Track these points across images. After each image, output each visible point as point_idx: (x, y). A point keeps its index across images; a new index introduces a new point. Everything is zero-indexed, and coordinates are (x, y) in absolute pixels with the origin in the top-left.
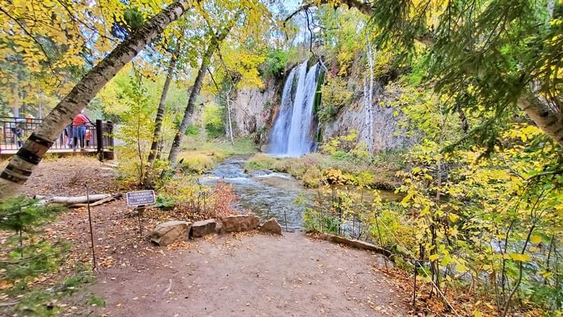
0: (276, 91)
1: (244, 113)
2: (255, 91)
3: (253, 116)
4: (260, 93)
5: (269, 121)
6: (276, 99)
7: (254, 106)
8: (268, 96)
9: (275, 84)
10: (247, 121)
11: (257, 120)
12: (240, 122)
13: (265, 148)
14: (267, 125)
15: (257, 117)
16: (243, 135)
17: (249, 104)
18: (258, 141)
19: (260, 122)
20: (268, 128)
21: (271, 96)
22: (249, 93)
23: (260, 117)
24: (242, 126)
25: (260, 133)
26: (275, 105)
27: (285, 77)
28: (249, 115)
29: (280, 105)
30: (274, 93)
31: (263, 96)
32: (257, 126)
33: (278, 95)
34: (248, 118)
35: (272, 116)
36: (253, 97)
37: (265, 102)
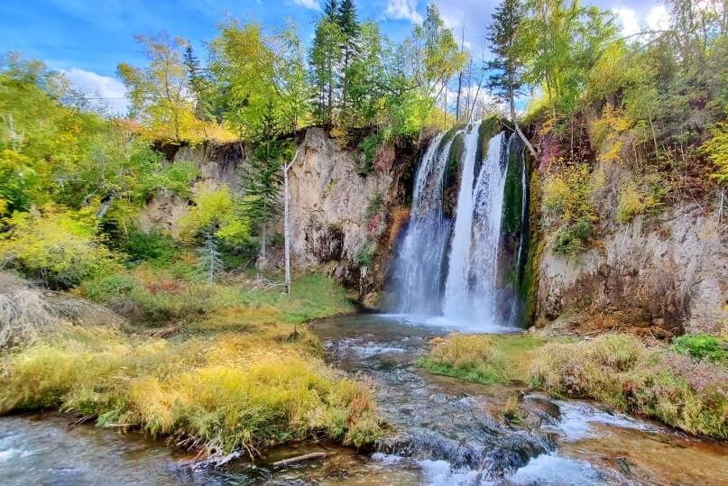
0: (395, 175)
1: (308, 215)
2: (343, 170)
3: (334, 225)
4: (357, 176)
5: (383, 239)
6: (395, 193)
7: (342, 204)
8: (378, 183)
9: (394, 161)
10: (316, 235)
11: (347, 235)
12: (296, 235)
13: (374, 299)
14: (379, 249)
15: (346, 227)
16: (304, 266)
17: (324, 197)
18: (351, 281)
19: (356, 240)
20: (382, 255)
21: (384, 184)
22: (324, 173)
23: (355, 228)
24: (300, 245)
25: (361, 264)
26: (393, 205)
27: (419, 151)
28: (322, 220)
29: (406, 207)
30: (391, 179)
31: (364, 183)
32: (345, 247)
33: (400, 185)
34: (319, 229)
35: (389, 228)
36: (339, 184)
37: (372, 197)
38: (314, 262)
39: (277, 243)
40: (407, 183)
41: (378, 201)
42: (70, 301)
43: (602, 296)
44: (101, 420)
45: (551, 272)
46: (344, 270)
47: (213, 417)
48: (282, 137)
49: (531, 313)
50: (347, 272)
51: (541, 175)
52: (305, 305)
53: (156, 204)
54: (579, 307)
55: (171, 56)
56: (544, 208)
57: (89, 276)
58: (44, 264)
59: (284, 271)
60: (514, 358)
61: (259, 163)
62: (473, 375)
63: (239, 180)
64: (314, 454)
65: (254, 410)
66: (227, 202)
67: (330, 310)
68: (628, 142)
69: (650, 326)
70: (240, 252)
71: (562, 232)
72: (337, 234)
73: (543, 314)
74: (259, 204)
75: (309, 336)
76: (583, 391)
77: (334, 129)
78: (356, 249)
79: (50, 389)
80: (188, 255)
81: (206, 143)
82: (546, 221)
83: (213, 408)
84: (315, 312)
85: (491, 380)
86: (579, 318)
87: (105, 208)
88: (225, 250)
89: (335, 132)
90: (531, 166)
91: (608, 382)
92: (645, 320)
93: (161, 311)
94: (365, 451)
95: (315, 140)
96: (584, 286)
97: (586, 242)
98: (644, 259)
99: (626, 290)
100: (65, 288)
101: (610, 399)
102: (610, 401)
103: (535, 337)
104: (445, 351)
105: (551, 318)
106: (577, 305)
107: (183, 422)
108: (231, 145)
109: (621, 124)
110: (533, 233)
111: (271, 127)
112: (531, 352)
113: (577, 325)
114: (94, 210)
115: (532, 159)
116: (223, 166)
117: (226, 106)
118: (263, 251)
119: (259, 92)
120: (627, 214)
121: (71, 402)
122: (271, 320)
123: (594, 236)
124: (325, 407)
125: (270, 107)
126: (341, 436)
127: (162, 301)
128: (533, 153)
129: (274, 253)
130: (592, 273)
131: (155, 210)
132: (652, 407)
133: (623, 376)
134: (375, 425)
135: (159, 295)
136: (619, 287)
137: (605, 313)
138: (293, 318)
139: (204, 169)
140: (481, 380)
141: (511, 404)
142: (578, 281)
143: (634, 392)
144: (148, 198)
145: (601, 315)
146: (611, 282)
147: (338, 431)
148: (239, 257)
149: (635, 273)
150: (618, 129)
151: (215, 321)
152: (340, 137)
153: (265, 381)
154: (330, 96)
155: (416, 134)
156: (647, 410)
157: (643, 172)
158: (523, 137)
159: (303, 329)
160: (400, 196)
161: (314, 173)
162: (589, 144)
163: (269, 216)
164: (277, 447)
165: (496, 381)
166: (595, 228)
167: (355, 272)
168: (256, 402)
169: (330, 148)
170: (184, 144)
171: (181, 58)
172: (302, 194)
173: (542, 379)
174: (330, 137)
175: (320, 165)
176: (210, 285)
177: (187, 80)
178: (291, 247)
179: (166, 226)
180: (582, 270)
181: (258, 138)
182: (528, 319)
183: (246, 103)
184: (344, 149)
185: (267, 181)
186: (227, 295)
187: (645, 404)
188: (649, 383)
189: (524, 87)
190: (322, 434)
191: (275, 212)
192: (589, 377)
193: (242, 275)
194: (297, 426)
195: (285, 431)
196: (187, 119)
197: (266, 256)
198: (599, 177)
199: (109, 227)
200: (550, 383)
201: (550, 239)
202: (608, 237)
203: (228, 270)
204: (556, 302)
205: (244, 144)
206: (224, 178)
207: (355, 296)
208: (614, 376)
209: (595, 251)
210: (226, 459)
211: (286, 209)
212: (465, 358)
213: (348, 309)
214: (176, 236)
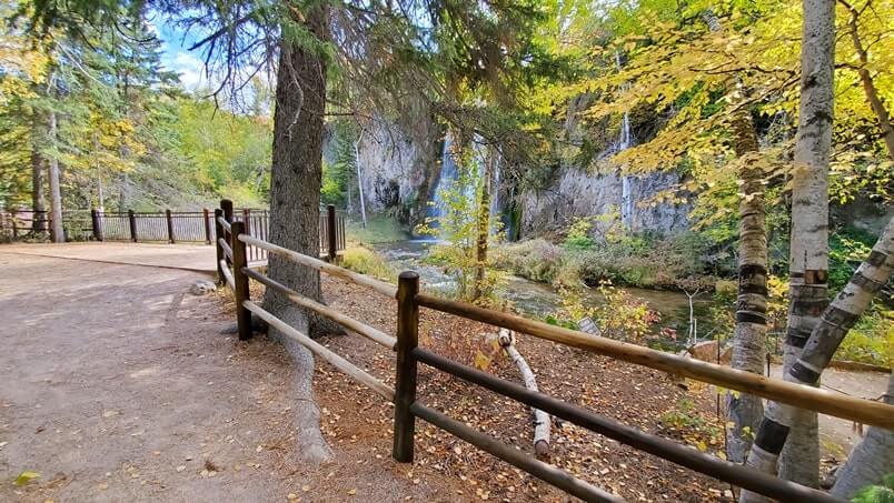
0: (431, 139)
1: (376, 174)
3: (392, 180)
4: (405, 143)
5: (424, 187)
6: (431, 153)
10: (382, 188)
11: (401, 186)
12: (369, 189)
14: (420, 195)
15: (400, 181)
16: (375, 210)
17: (385, 160)
19: (406, 189)
20: (422, 199)
22: (384, 142)
23: (405, 181)
24: (372, 196)
25: (410, 206)
28: (384, 177)
30: (428, 143)
31: (410, 148)
32: (400, 195)
34: (383, 184)
35: (427, 179)
37: (415, 157)
38: (382, 207)
39: (356, 195)
41: (419, 161)
46: (400, 211)
49: (517, 232)
50: (402, 213)
59: (362, 214)
72: (394, 186)
74: (344, 169)
78: (407, 196)
118: (349, 201)
129: (355, 202)
160: (435, 154)
161: (377, 143)
163: (350, 177)
167: (407, 212)
178: (365, 198)
184: (395, 124)
185: (347, 153)
191: (353, 174)
197: (352, 205)
207: (407, 229)
213: (403, 238)
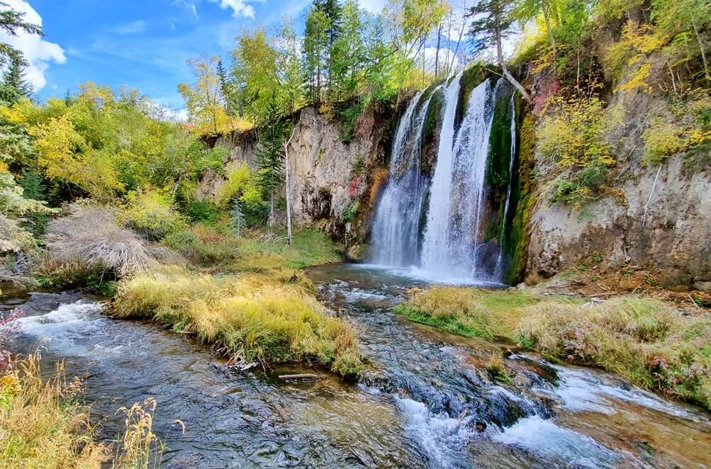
0: (375, 139)
1: (303, 182)
2: (330, 141)
3: (323, 189)
4: (342, 145)
5: (365, 198)
6: (375, 156)
7: (329, 170)
8: (359, 149)
9: (374, 127)
10: (309, 198)
11: (334, 196)
12: (295, 199)
13: (357, 251)
14: (361, 207)
15: (333, 189)
16: (301, 223)
17: (316, 165)
18: (337, 235)
19: (341, 199)
20: (364, 212)
21: (365, 149)
22: (315, 145)
23: (340, 189)
24: (298, 206)
25: (346, 221)
26: (373, 167)
27: (397, 114)
28: (314, 185)
29: (385, 168)
30: (371, 144)
31: (348, 150)
32: (333, 207)
33: (379, 148)
34: (312, 192)
35: (370, 188)
36: (327, 152)
37: (355, 161)
38: (309, 220)
39: (281, 205)
40: (386, 145)
41: (360, 165)
42: (159, 248)
43: (619, 253)
44: (175, 327)
45: (546, 225)
46: (332, 226)
47: (238, 334)
48: (283, 120)
49: (519, 269)
50: (335, 228)
51: (536, 118)
52: (302, 254)
53: (206, 181)
54: (583, 264)
55: (209, 70)
56: (537, 155)
57: (170, 232)
58: (146, 224)
59: (287, 228)
60: (499, 314)
61: (267, 143)
62: (452, 326)
63: (255, 157)
64: (308, 375)
65: (265, 333)
66: (247, 175)
67: (322, 260)
68: (661, 65)
69: (690, 290)
70: (257, 213)
71: (560, 182)
72: (326, 195)
73: (535, 271)
74: (268, 175)
75: (305, 279)
76: (588, 358)
77: (322, 106)
78: (342, 208)
79: (148, 305)
80: (224, 216)
81: (233, 132)
82: (541, 170)
83: (239, 328)
84: (310, 261)
85: (473, 333)
86: (584, 277)
87: (177, 186)
88: (247, 212)
89: (323, 109)
90: (522, 110)
91: (625, 352)
92: (682, 283)
93: (209, 256)
94: (350, 380)
95: (308, 118)
96: (594, 241)
97: (596, 190)
98: (685, 207)
99: (655, 247)
100: (157, 240)
101: (628, 372)
102: (628, 375)
103: (525, 294)
104: (424, 301)
105: (545, 275)
106: (581, 262)
107: (220, 335)
108: (249, 132)
109: (651, 42)
110: (523, 184)
111: (274, 112)
112: (520, 309)
113: (581, 285)
114: (170, 187)
115: (524, 103)
116: (244, 149)
117: (244, 101)
118: (272, 212)
119: (266, 86)
120: (659, 153)
121: (159, 314)
122: (278, 265)
123: (609, 183)
124: (316, 337)
125: (274, 97)
126: (329, 364)
127: (210, 249)
128: (525, 95)
129: (279, 213)
130: (604, 227)
131: (204, 186)
132: (690, 387)
133: (647, 348)
134: (358, 359)
135: (208, 244)
136: (645, 242)
137: (623, 273)
138: (294, 265)
139: (232, 153)
140: (461, 332)
141: (495, 360)
142: (583, 236)
143: (664, 367)
144: (200, 178)
145: (616, 276)
146: (633, 237)
147: (326, 359)
148: (256, 217)
149: (670, 225)
150: (645, 50)
151: (240, 264)
152: (327, 112)
153: (273, 312)
154: (318, 78)
155: (395, 97)
156: (681, 391)
157: (685, 98)
158: (513, 81)
159: (300, 274)
160: (379, 158)
161: (307, 146)
162: (602, 75)
163: (275, 184)
164: (281, 364)
165: (478, 335)
166: (610, 172)
167: (341, 228)
168: (266, 327)
169: (319, 122)
170: (220, 135)
171: (215, 71)
172: (299, 164)
173: (535, 340)
174: (320, 114)
175: (312, 138)
176: (238, 237)
177: (220, 86)
178: (291, 209)
179: (211, 196)
180: (590, 222)
181: (266, 123)
182: (515, 275)
183: (257, 97)
184: (331, 122)
185: (273, 157)
186: (249, 246)
187: (679, 383)
188: (687, 359)
189: (515, 25)
190: (315, 359)
191: (280, 181)
192: (599, 344)
193: (258, 231)
194: (296, 350)
195: (287, 352)
196: (221, 116)
197: (274, 216)
198: (617, 113)
199: (179, 198)
200: (544, 345)
201: (545, 190)
202: (630, 182)
203: (249, 227)
204: (553, 258)
205: (257, 129)
206: (245, 157)
207: (341, 248)
208: (635, 346)
209: (610, 201)
210: (248, 367)
211: (287, 177)
212: (444, 309)
213: (336, 259)
214: (217, 203)
